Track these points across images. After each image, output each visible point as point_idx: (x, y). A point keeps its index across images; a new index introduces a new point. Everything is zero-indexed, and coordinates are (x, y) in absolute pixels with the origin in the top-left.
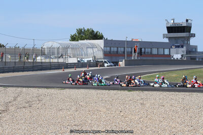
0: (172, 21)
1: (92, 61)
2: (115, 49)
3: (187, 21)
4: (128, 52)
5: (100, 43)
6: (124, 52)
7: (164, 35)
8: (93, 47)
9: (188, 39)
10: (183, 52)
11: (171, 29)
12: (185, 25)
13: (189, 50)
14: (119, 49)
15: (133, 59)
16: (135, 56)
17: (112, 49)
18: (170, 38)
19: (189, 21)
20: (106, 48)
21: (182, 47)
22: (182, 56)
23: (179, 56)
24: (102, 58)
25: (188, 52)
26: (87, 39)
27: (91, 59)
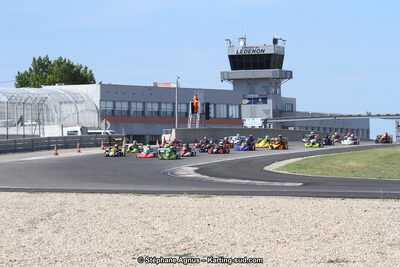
0: (242, 43)
1: (79, 134)
2: (125, 106)
3: (275, 41)
5: (91, 93)
7: (222, 73)
8: (76, 101)
9: (276, 82)
10: (266, 112)
11: (238, 62)
12: (270, 50)
13: (280, 108)
14: (133, 105)
16: (194, 122)
17: (118, 105)
18: (236, 81)
19: (280, 43)
20: (103, 103)
21: (265, 101)
22: (265, 122)
23: (257, 123)
24: (97, 126)
25: (278, 113)
26: (60, 83)
27: (77, 128)
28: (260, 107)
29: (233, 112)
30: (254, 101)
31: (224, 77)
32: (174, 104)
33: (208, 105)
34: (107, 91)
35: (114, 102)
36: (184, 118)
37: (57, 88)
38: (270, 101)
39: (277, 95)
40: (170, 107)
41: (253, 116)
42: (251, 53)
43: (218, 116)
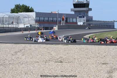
1: (29, 27)
2: (43, 18)
7: (71, 9)
9: (87, 12)
10: (84, 20)
11: (76, 6)
13: (88, 19)
14: (45, 18)
15: (62, 25)
16: (63, 23)
17: (41, 18)
18: (75, 11)
20: (36, 18)
21: (84, 17)
22: (84, 23)
23: (81, 23)
24: (34, 24)
25: (87, 21)
26: (24, 12)
27: (29, 25)
28: (82, 19)
29: (74, 20)
30: (81, 17)
31: (72, 10)
32: (57, 18)
33: (67, 18)
34: (38, 14)
35: (40, 17)
36: (60, 22)
37: (23, 13)
38: (85, 17)
39: (87, 15)
40: (56, 19)
41: (80, 21)
42: (80, 3)
43: (70, 22)
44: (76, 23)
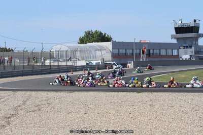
0: (180, 22)
1: (101, 64)
2: (124, 51)
3: (195, 21)
4: (136, 54)
5: (109, 45)
6: (132, 54)
7: (172, 35)
8: (101, 49)
9: (196, 39)
10: (192, 52)
11: (178, 30)
12: (192, 25)
13: (198, 50)
17: (121, 51)
18: (178, 39)
19: (197, 22)
20: (114, 50)
21: (191, 47)
22: (191, 56)
24: (111, 60)
25: (197, 52)
26: (95, 41)
27: (100, 61)
28: (189, 50)
30: (187, 47)
31: (173, 37)
33: (149, 50)
34: (116, 45)
37: (94, 44)
38: (193, 48)
39: (196, 45)
41: (186, 54)
42: (184, 26)
44: (178, 56)
